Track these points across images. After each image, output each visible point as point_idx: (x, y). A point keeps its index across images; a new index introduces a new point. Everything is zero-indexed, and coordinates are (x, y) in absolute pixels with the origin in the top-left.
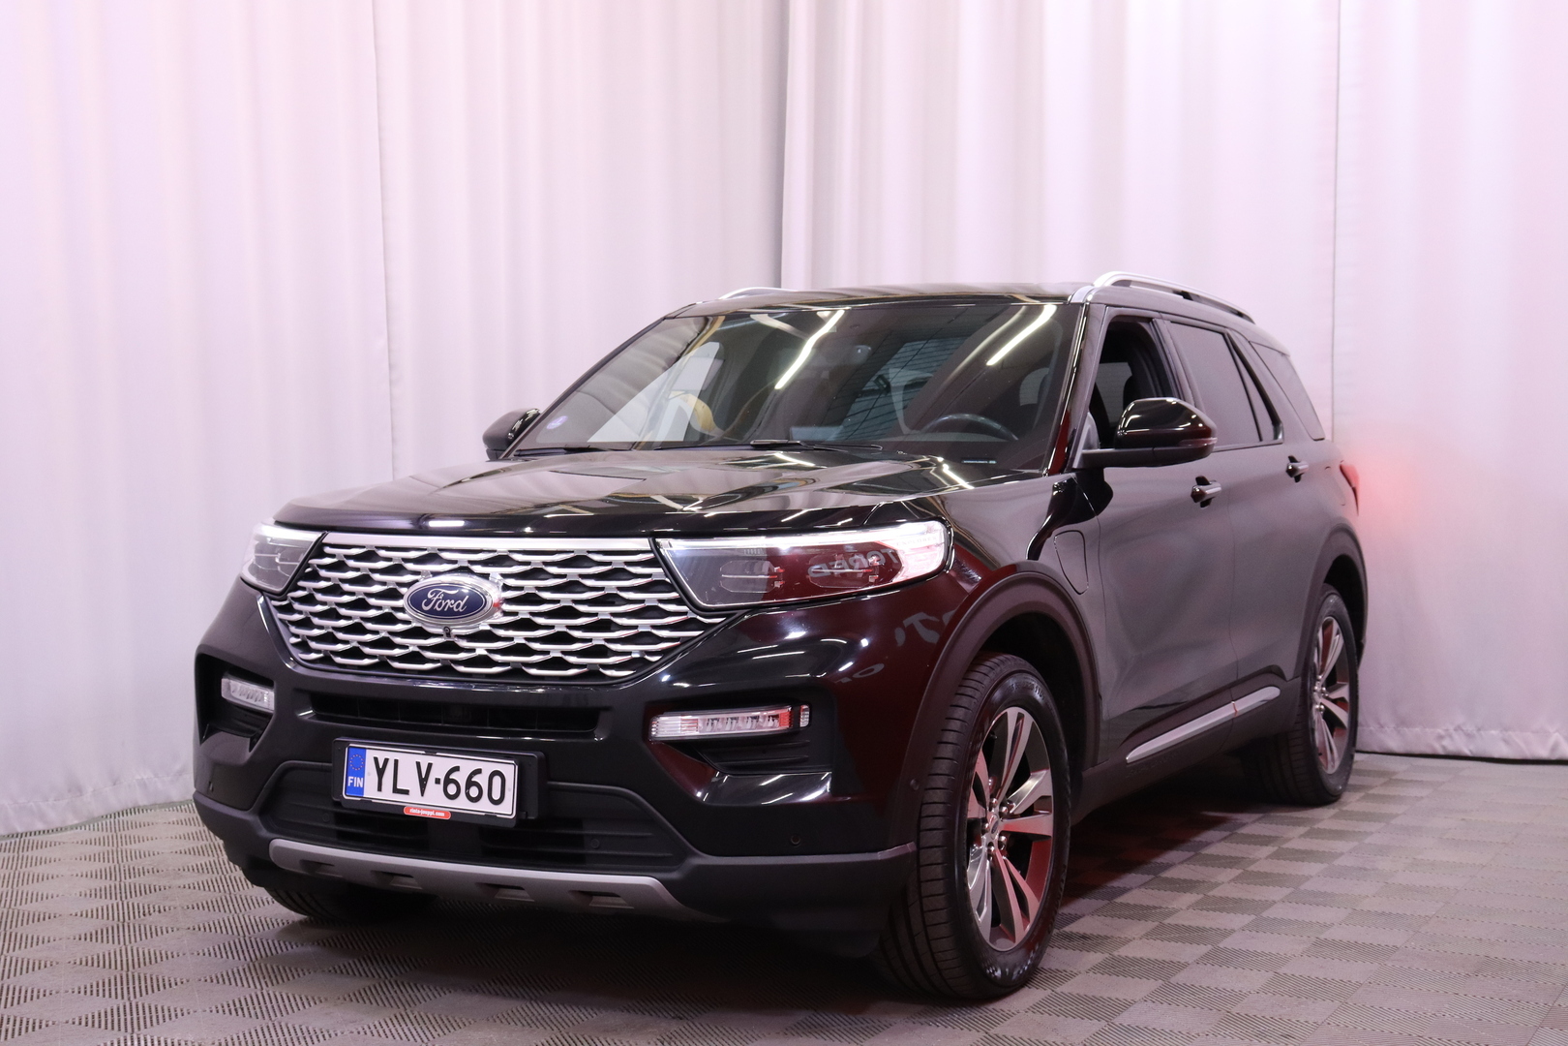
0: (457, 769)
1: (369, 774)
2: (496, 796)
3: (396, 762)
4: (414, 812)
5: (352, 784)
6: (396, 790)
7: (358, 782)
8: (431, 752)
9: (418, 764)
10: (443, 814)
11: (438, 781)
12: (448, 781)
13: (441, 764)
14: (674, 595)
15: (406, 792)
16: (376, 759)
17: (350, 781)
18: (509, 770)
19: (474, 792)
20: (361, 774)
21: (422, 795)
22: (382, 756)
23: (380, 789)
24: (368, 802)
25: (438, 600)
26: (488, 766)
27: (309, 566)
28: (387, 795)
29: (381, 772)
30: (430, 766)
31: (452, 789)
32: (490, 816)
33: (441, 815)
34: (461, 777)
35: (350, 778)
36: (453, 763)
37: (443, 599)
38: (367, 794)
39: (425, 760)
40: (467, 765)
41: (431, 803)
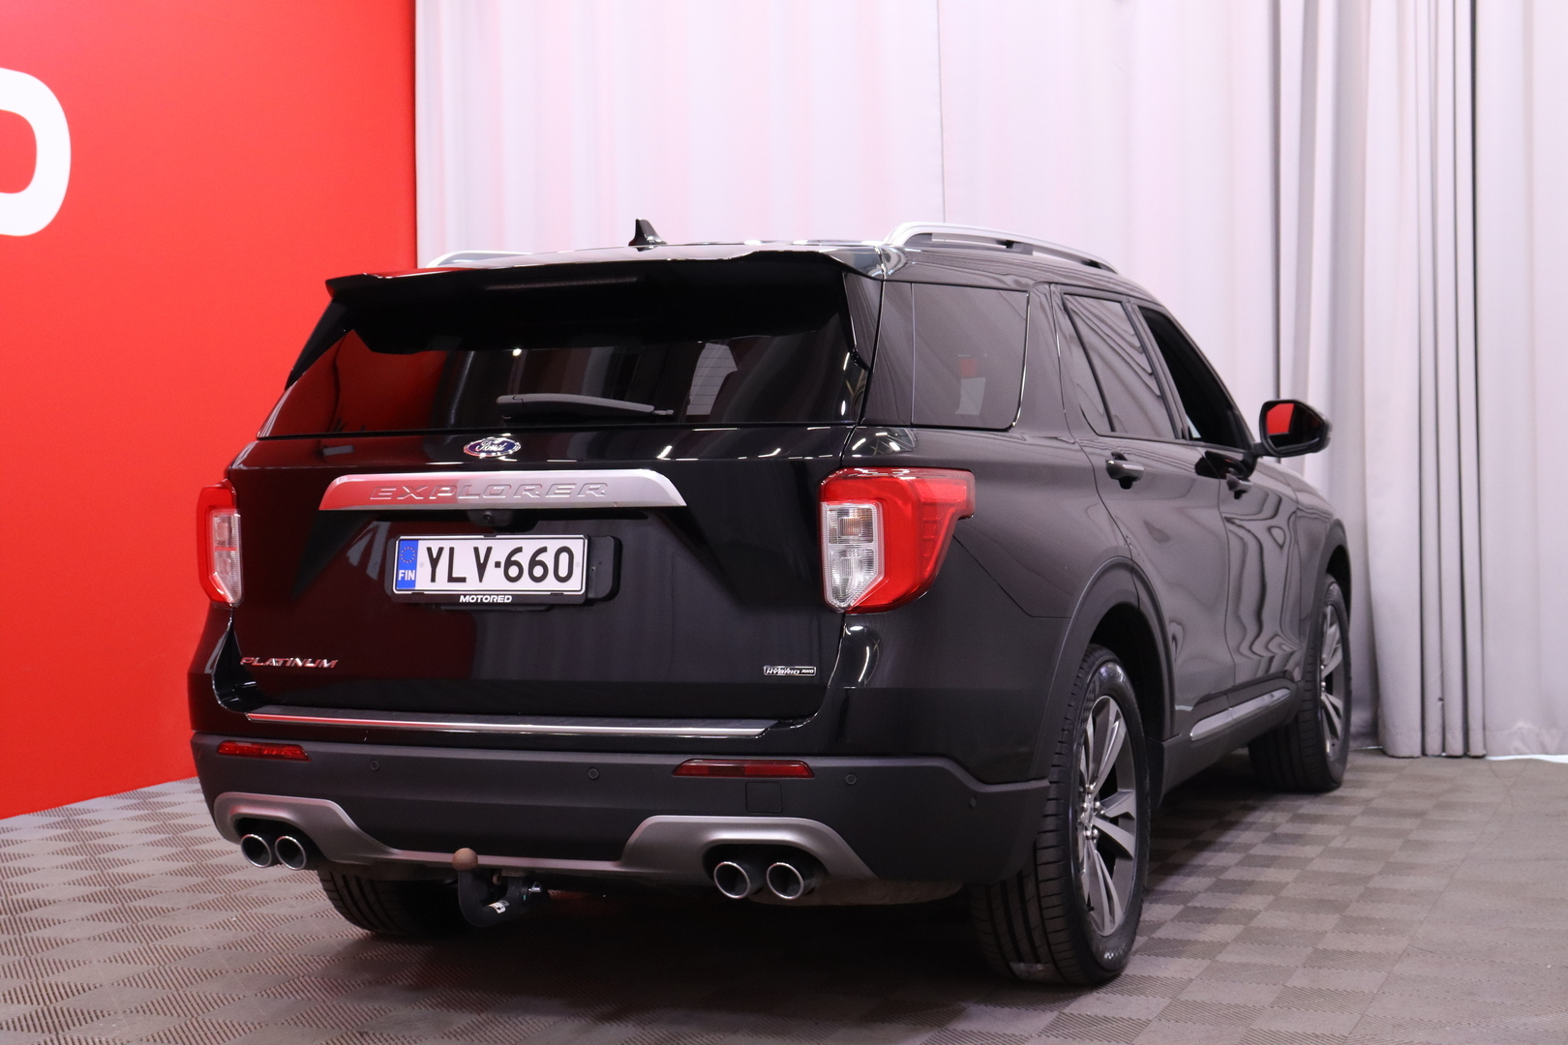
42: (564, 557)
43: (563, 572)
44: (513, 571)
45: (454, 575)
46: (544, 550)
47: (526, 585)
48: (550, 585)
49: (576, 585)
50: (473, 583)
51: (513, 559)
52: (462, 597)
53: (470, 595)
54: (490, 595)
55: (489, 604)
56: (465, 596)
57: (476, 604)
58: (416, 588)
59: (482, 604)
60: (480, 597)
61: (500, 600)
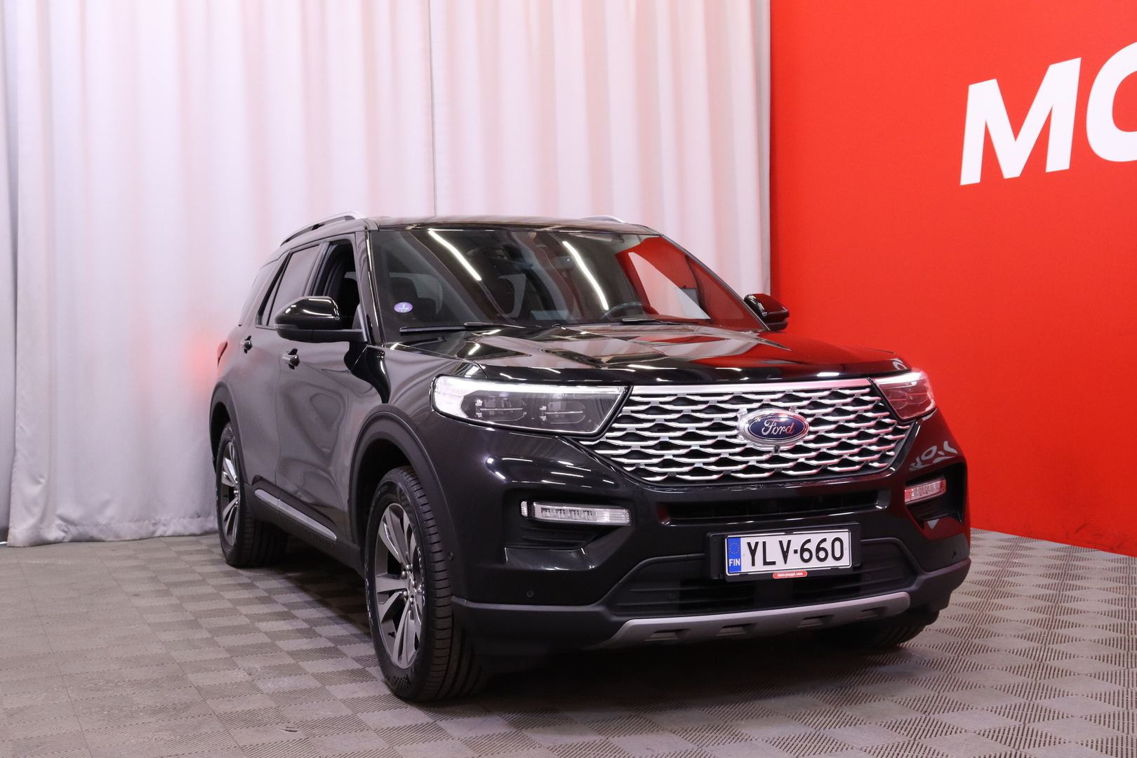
0: (809, 541)
1: (744, 555)
2: (838, 554)
3: (764, 543)
4: (780, 576)
5: (732, 564)
6: (766, 563)
7: (737, 562)
8: (789, 532)
9: (781, 542)
10: (801, 574)
11: (796, 552)
12: (803, 550)
13: (797, 540)
14: (887, 413)
15: (774, 563)
16: (749, 544)
17: (730, 563)
18: (845, 536)
19: (822, 554)
20: (738, 556)
21: (786, 563)
22: (753, 541)
23: (753, 564)
24: (746, 575)
25: (773, 427)
26: (830, 536)
27: (620, 412)
28: (760, 568)
29: (753, 552)
30: (789, 542)
31: (806, 555)
32: (835, 569)
33: (800, 574)
34: (812, 546)
35: (730, 560)
36: (805, 537)
37: (777, 426)
38: (743, 570)
39: (785, 539)
40: (815, 537)
41: (794, 567)
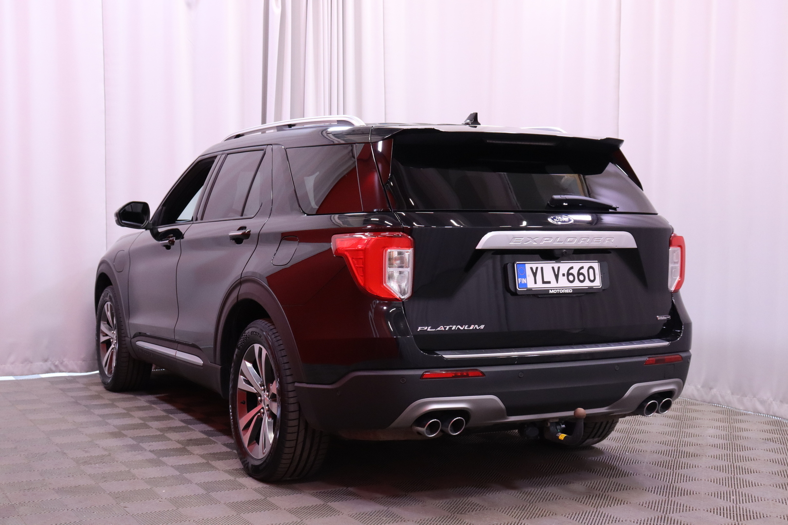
42: (591, 271)
43: (592, 278)
44: (571, 278)
45: (545, 280)
46: (582, 268)
47: (577, 284)
48: (587, 284)
49: (598, 283)
50: (554, 284)
51: (570, 272)
52: (550, 291)
53: (554, 290)
54: (563, 289)
55: (562, 293)
56: (551, 290)
57: (557, 294)
58: (528, 287)
59: (559, 294)
60: (558, 290)
61: (567, 291)
